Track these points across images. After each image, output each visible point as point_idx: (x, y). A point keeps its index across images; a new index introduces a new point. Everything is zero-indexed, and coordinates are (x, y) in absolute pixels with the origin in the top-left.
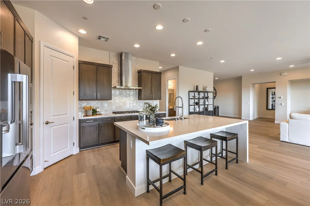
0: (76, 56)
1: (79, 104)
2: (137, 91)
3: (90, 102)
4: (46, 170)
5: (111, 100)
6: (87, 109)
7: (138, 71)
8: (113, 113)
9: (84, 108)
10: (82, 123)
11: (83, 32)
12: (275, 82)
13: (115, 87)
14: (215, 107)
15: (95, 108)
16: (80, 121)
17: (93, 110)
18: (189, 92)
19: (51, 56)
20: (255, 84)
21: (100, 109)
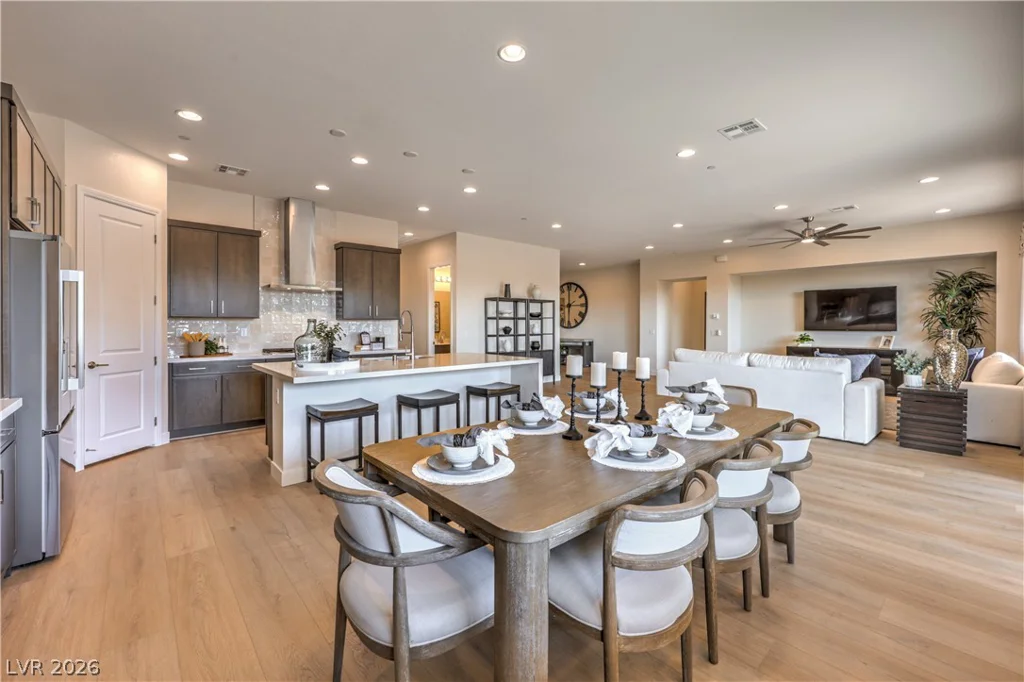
0: (160, 211)
1: (170, 329)
2: (334, 296)
3: (201, 323)
4: (90, 470)
5: (258, 317)
6: (191, 340)
7: (336, 245)
8: (265, 351)
9: (182, 338)
10: (178, 372)
11: (178, 157)
12: (705, 278)
13: (269, 286)
14: (584, 343)
15: (211, 339)
16: (172, 368)
17: (207, 342)
18: (486, 300)
19: (101, 216)
20: (671, 282)
21: (227, 341)
